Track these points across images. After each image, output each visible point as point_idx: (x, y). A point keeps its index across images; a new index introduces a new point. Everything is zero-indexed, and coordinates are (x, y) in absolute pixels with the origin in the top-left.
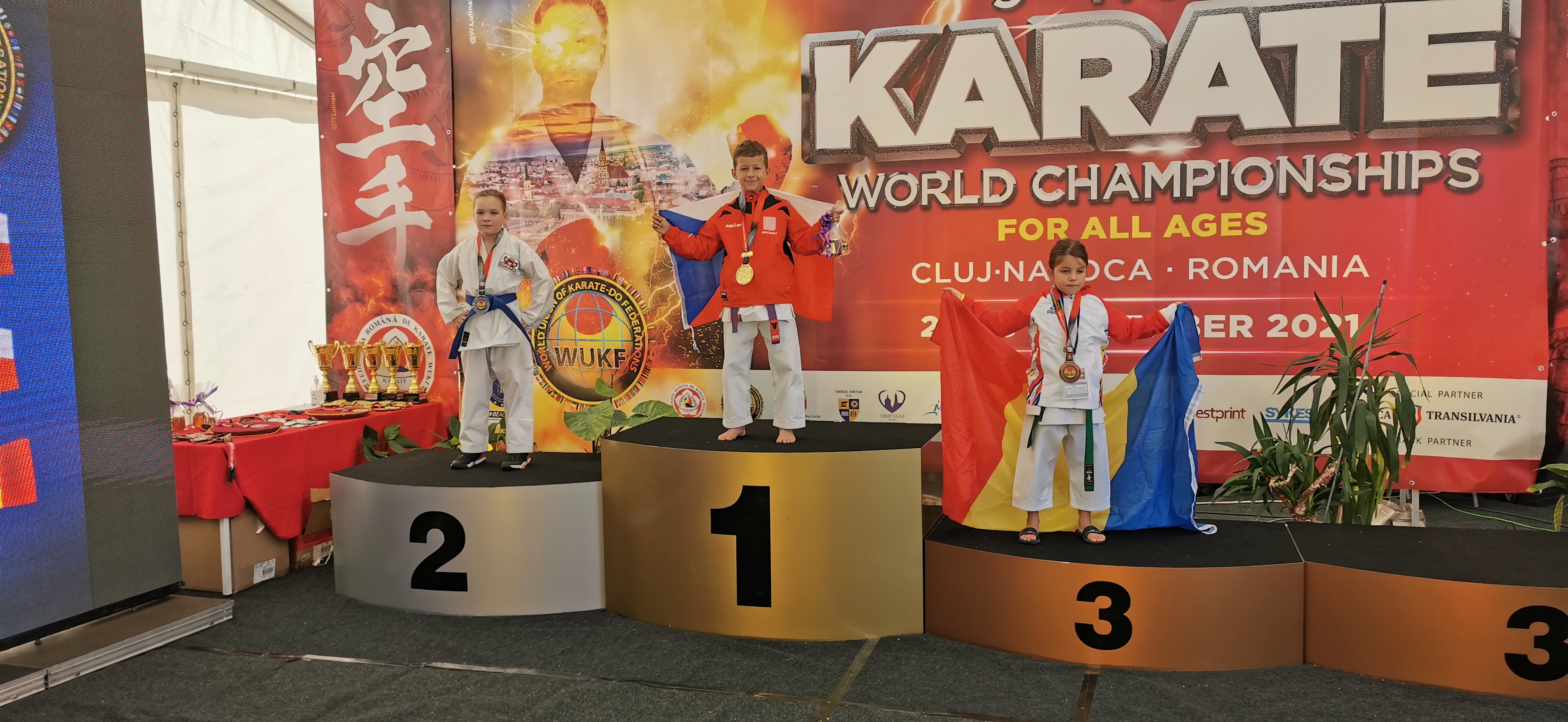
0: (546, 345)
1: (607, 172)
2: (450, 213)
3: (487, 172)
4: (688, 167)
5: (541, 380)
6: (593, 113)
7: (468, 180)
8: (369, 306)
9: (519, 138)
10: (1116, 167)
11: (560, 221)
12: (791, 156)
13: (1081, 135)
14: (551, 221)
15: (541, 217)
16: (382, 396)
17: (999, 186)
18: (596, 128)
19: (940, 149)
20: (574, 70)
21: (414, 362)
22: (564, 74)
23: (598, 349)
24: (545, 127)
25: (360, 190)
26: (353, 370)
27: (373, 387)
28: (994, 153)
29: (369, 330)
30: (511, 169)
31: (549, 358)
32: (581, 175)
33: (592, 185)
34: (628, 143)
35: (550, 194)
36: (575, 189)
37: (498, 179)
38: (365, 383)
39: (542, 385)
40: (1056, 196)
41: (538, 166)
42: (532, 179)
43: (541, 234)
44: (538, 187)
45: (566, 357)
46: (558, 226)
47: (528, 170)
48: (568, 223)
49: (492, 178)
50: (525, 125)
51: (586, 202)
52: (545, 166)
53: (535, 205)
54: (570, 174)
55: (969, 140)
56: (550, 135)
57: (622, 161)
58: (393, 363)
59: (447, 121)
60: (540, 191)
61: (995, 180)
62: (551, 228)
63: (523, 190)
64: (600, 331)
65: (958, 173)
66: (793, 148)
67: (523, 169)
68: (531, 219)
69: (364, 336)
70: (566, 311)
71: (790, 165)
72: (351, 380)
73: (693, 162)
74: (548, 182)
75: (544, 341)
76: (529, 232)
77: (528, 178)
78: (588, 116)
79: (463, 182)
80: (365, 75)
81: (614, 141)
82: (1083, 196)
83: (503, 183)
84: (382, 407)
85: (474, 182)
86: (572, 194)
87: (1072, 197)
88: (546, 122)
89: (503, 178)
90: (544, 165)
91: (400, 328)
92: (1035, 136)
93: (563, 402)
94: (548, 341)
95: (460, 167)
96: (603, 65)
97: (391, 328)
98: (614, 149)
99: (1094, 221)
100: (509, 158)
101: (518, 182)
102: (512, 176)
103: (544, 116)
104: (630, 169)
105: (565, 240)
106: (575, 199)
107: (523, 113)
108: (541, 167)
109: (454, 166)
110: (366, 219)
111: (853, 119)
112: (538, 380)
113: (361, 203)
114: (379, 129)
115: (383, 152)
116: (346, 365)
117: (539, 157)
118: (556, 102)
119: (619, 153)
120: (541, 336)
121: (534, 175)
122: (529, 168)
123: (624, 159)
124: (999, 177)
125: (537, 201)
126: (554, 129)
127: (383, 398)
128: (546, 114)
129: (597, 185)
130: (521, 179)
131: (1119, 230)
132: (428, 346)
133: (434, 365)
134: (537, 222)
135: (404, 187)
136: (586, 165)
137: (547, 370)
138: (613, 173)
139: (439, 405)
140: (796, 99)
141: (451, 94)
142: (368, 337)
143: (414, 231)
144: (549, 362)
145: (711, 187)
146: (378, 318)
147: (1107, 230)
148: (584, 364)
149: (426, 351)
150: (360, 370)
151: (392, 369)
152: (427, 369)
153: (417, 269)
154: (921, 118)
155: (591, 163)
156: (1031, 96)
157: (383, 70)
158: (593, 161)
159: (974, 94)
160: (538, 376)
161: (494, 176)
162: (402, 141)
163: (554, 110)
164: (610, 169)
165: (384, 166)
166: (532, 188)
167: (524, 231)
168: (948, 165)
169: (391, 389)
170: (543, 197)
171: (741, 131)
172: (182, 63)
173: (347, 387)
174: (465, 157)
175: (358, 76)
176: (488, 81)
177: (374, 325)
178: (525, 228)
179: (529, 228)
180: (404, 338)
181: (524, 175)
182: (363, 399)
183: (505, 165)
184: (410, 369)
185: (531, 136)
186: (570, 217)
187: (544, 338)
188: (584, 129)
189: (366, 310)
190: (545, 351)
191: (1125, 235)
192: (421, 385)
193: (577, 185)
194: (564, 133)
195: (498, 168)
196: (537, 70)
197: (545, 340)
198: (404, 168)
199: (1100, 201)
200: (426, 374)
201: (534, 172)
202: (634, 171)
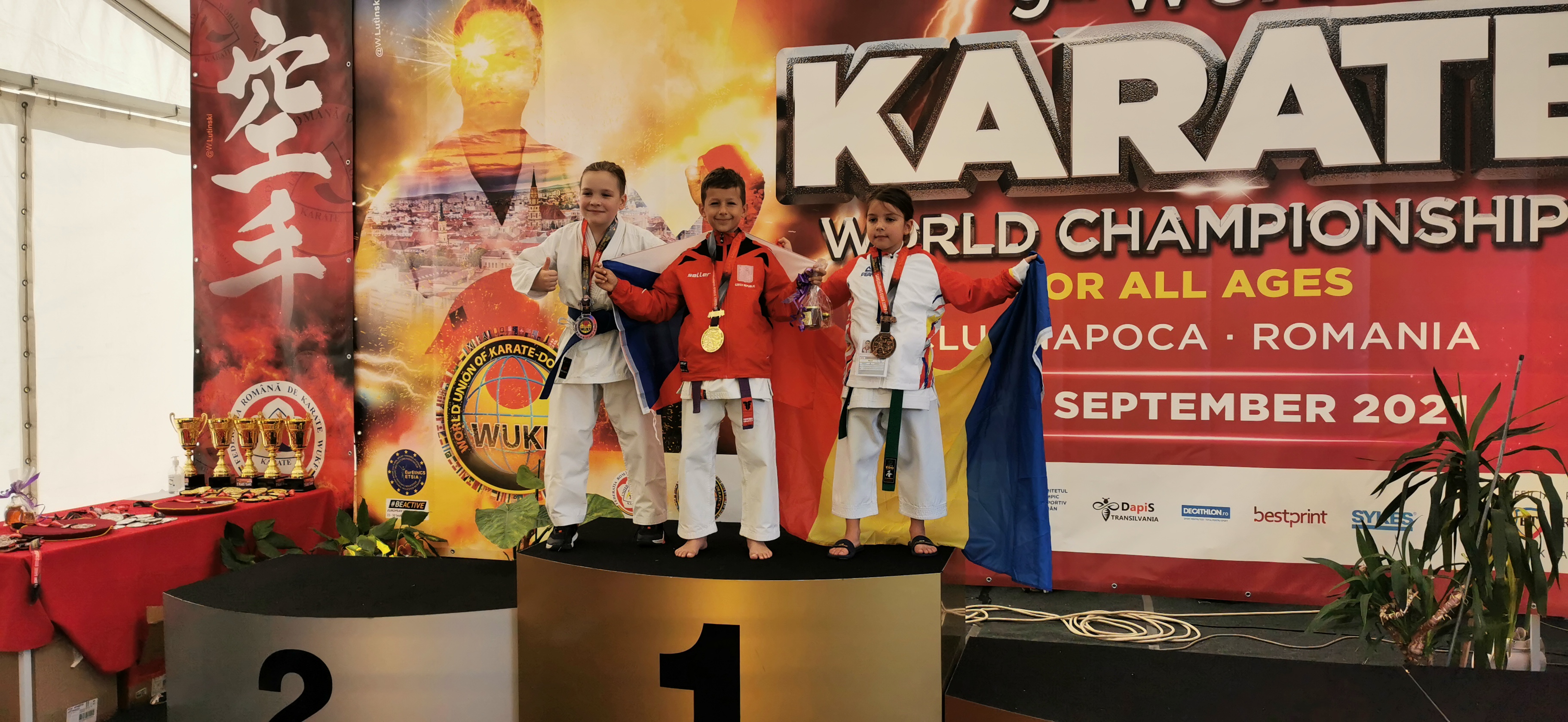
0: (461, 421)
1: (539, 213)
2: (348, 260)
3: (393, 211)
4: (637, 207)
5: (454, 464)
6: (523, 141)
7: (371, 221)
8: (246, 371)
9: (432, 171)
10: (1162, 212)
11: (482, 270)
12: (763, 195)
13: (1120, 172)
14: (470, 271)
15: (458, 266)
16: (258, 481)
17: (1017, 234)
18: (527, 159)
19: (947, 188)
20: (502, 89)
21: (300, 440)
22: (489, 93)
23: (524, 427)
24: (464, 157)
25: (240, 231)
26: (224, 449)
27: (247, 471)
28: (1014, 192)
29: (246, 400)
30: (424, 208)
31: (464, 436)
32: (508, 216)
33: (520, 227)
34: (565, 177)
35: (469, 238)
36: (500, 232)
37: (407, 219)
38: (239, 465)
39: (455, 469)
40: (1089, 245)
41: (455, 205)
42: (448, 219)
43: (458, 286)
44: (455, 229)
45: (486, 435)
46: (478, 277)
47: (444, 209)
48: (491, 273)
49: (400, 219)
50: (440, 155)
51: (513, 248)
52: (465, 204)
53: (451, 251)
54: (494, 214)
55: (982, 177)
56: (471, 167)
57: (557, 199)
58: (273, 440)
59: (346, 149)
60: (458, 234)
61: (1013, 226)
62: (471, 279)
63: (437, 234)
64: (527, 404)
65: (967, 217)
66: (766, 186)
67: (438, 207)
68: (447, 268)
69: (239, 408)
70: (486, 380)
71: (762, 206)
72: (221, 462)
73: (644, 200)
74: (468, 223)
75: (459, 416)
76: (443, 283)
77: (443, 218)
78: (518, 145)
79: (365, 222)
80: (249, 93)
81: (548, 175)
82: (1122, 247)
83: (413, 224)
84: (255, 497)
85: (378, 223)
86: (496, 238)
87: (1108, 247)
88: (467, 152)
89: (413, 219)
90: (462, 203)
91: (284, 398)
92: (1062, 173)
93: (480, 491)
94: (464, 417)
95: (361, 205)
96: (537, 83)
97: (273, 398)
98: (548, 185)
99: (1135, 277)
100: (421, 194)
101: (431, 224)
102: (424, 215)
103: (464, 144)
104: (567, 208)
105: (488, 293)
106: (499, 245)
107: (439, 140)
108: (459, 206)
109: (354, 204)
110: (247, 266)
111: (838, 152)
112: (451, 463)
113: (240, 247)
114: (264, 158)
115: (267, 186)
116: (215, 443)
117: (457, 193)
118: (478, 127)
119: (554, 189)
120: (456, 409)
121: (451, 215)
122: (445, 207)
123: (560, 196)
124: (1018, 223)
125: (454, 246)
126: (476, 160)
127: (259, 484)
128: (465, 142)
129: (527, 227)
130: (435, 219)
131: (1166, 289)
132: (317, 421)
133: (324, 443)
134: (453, 272)
135: (293, 228)
136: (513, 204)
137: (462, 452)
138: (547, 212)
139: (330, 493)
140: (770, 125)
141: (351, 118)
142: (244, 409)
143: (304, 281)
144: (464, 442)
145: (665, 231)
146: (258, 386)
147: (1151, 288)
148: (507, 444)
149: (316, 427)
150: (233, 448)
151: (271, 448)
152: (316, 448)
153: (306, 327)
154: (922, 150)
155: (519, 201)
156: (1057, 125)
157: (270, 87)
158: (522, 198)
159: (988, 122)
160: (451, 458)
161: (403, 216)
162: (292, 172)
163: (475, 137)
164: (543, 207)
165: (269, 202)
166: (448, 231)
167: (439, 283)
168: (955, 207)
169: (269, 472)
170: (461, 242)
171: (703, 164)
172: (33, 79)
173: (215, 470)
174: (368, 193)
175: (240, 94)
176: (397, 102)
177: (252, 394)
178: (438, 279)
179: (443, 279)
180: (289, 410)
181: (439, 215)
182: (234, 485)
183: (417, 202)
184: (293, 449)
185: (448, 167)
186: (493, 265)
187: (459, 412)
188: (512, 161)
189: (243, 376)
190: (460, 428)
191: (1174, 295)
192: (308, 469)
193: (502, 228)
194: (488, 165)
195: (407, 206)
196: (456, 88)
197: (461, 414)
198: (292, 204)
199: (1143, 252)
200: (315, 454)
201: (451, 211)
202: (572, 211)
